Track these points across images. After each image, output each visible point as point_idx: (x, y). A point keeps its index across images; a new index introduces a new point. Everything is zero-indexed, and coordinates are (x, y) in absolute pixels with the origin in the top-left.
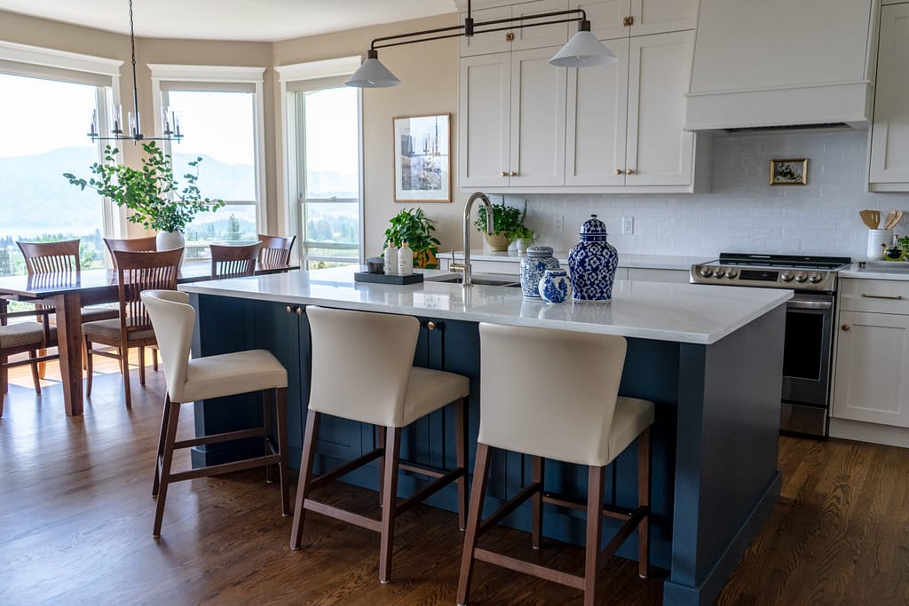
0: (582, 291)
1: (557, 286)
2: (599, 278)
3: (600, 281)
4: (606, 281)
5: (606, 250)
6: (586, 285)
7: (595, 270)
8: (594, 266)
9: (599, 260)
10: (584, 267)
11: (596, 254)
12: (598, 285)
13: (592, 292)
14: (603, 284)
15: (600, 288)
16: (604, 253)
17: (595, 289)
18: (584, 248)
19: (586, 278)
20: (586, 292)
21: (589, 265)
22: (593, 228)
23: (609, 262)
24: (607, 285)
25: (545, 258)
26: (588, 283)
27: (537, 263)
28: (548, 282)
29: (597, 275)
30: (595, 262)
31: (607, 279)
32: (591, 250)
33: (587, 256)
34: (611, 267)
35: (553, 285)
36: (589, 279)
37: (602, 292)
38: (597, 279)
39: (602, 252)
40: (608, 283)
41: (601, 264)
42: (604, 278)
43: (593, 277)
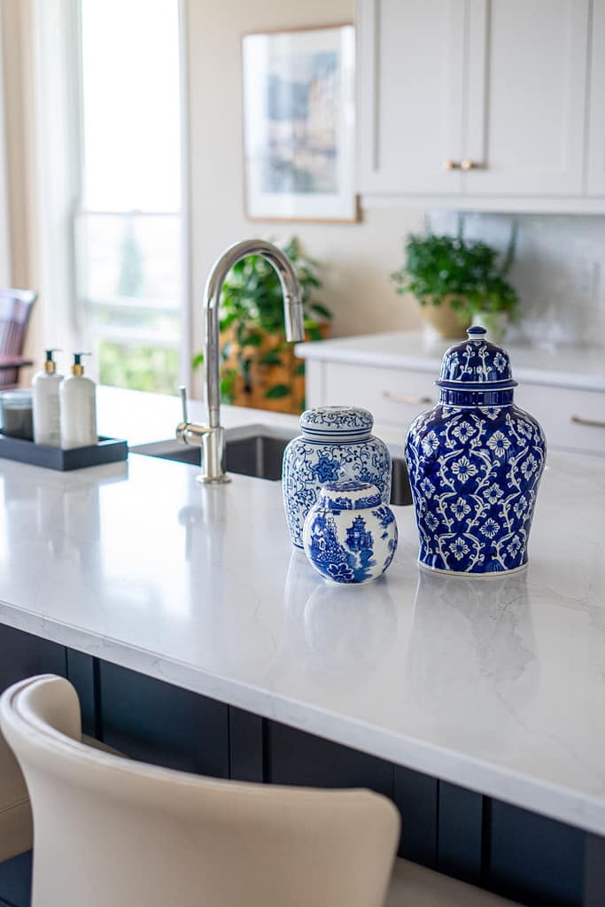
0: (433, 544)
1: (342, 538)
2: (480, 511)
3: (482, 521)
4: (501, 521)
5: (498, 434)
6: (442, 529)
7: (466, 489)
8: (463, 479)
9: (477, 461)
10: (436, 481)
11: (468, 445)
12: (475, 531)
13: (460, 549)
14: (490, 529)
15: (482, 539)
16: (491, 443)
17: (469, 542)
18: (437, 425)
19: (441, 510)
20: (445, 548)
21: (449, 475)
22: (466, 369)
23: (506, 467)
24: (503, 532)
25: (339, 445)
26: (449, 523)
27: (314, 460)
28: (320, 522)
29: (472, 503)
30: (463, 470)
31: (504, 514)
32: (456, 433)
33: (443, 450)
34: (515, 483)
35: (331, 535)
36: (450, 514)
37: (489, 552)
38: (472, 515)
39: (484, 439)
40: (509, 524)
41: (482, 474)
42: (494, 511)
43: (460, 509)
